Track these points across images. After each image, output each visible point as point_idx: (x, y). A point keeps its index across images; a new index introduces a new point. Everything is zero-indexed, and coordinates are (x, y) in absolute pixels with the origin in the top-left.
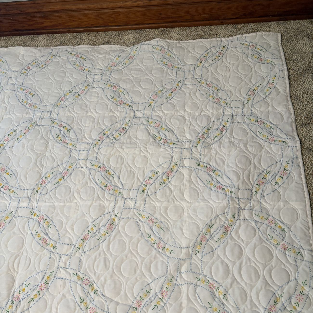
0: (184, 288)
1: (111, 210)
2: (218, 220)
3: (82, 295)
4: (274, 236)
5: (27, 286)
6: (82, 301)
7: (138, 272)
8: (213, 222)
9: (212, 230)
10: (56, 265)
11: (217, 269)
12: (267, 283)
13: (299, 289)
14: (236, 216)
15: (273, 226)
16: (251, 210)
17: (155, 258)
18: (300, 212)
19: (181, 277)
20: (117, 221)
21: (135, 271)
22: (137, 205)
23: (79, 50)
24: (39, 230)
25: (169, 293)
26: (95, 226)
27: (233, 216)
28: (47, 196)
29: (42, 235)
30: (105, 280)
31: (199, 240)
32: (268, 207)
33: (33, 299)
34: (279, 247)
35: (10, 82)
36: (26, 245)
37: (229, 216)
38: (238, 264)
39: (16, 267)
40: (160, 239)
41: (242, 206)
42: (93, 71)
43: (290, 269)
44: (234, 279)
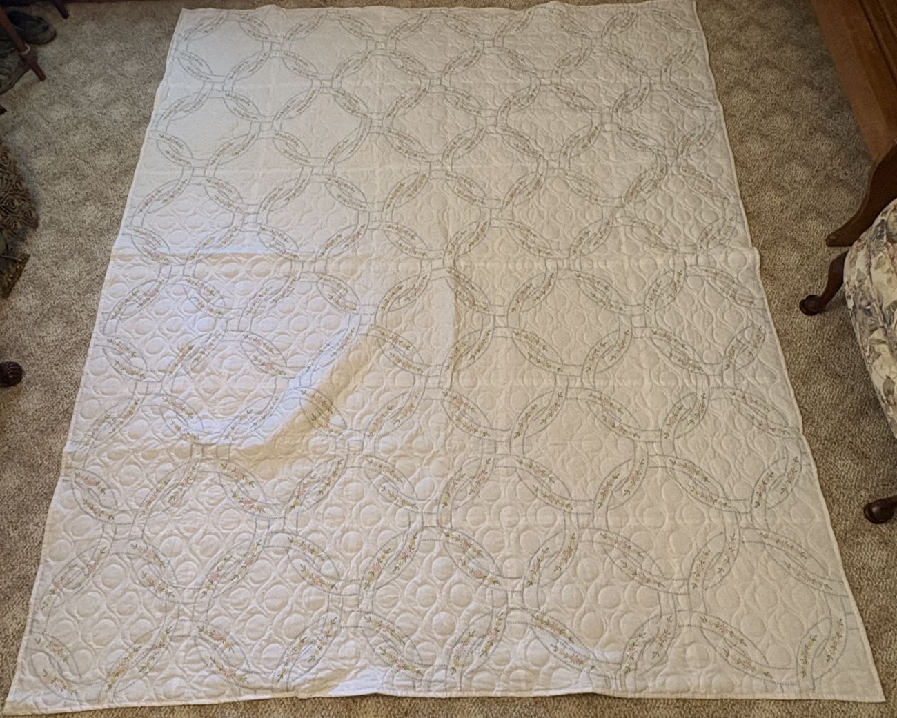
0: (621, 229)
1: (534, 170)
2: (647, 175)
3: (523, 239)
4: (702, 187)
5: (462, 234)
6: (523, 243)
7: (574, 219)
8: (643, 176)
9: (642, 184)
10: (488, 217)
11: (651, 213)
12: (698, 222)
13: (727, 224)
14: (664, 171)
15: (700, 179)
16: (678, 166)
17: (589, 207)
18: (725, 167)
19: (617, 221)
20: (543, 180)
21: (571, 219)
22: (562, 165)
23: (457, 13)
24: (461, 189)
25: (607, 232)
26: (521, 184)
27: (662, 171)
28: (461, 160)
29: (465, 193)
30: (543, 226)
31: (631, 191)
32: (693, 163)
33: (472, 243)
34: (708, 195)
35: (379, 47)
36: (450, 202)
37: (658, 172)
38: (670, 209)
39: (446, 220)
40: (591, 192)
41: (670, 163)
42: (481, 36)
43: (719, 211)
44: (667, 221)
